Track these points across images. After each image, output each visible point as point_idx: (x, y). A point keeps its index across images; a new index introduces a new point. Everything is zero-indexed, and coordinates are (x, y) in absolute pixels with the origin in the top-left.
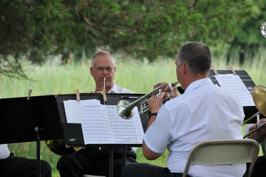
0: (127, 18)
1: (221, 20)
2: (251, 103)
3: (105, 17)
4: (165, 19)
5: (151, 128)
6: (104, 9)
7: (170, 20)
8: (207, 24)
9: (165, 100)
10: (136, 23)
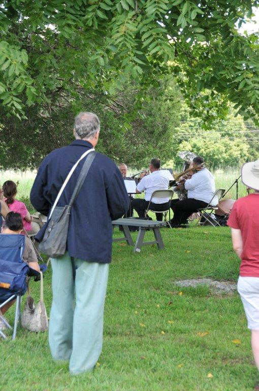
0: (128, 152)
1: (167, 152)
2: (173, 179)
3: (120, 152)
4: (145, 152)
5: (139, 184)
6: (120, 148)
7: (146, 153)
8: (161, 154)
9: (145, 175)
10: (132, 154)
